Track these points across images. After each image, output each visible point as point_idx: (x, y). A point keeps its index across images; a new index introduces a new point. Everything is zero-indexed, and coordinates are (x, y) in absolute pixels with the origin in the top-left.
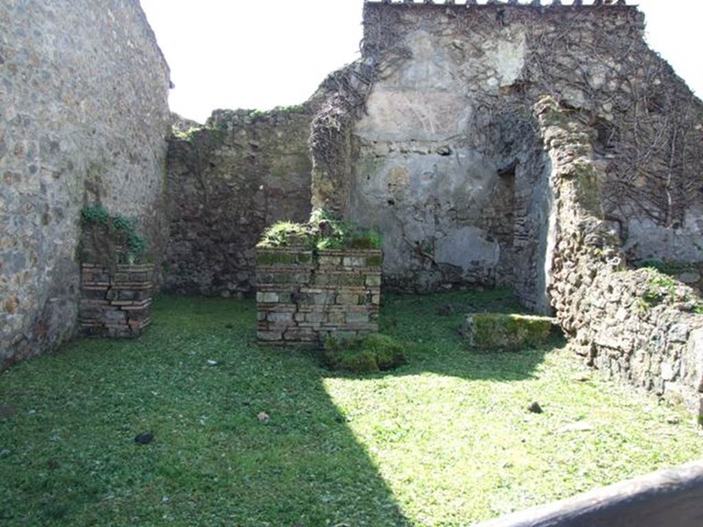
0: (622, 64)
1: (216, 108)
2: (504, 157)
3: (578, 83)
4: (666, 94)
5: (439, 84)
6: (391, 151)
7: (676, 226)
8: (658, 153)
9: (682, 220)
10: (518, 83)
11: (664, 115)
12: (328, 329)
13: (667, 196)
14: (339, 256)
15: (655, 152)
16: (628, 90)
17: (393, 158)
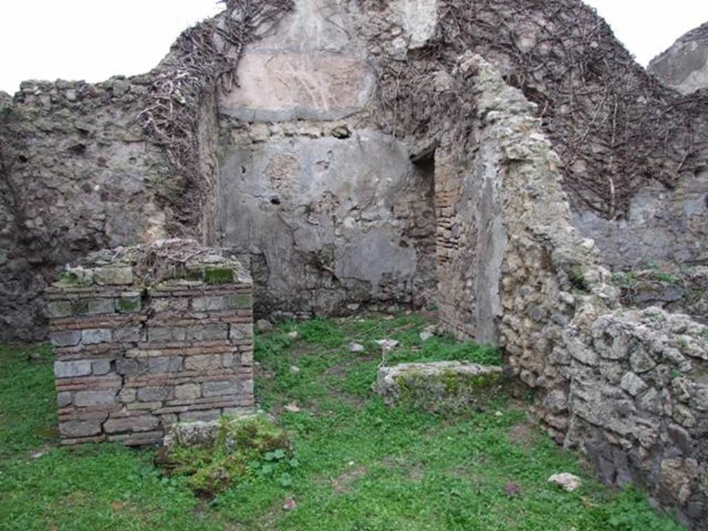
0: (553, 22)
1: (26, 79)
2: (417, 138)
3: (503, 44)
4: (605, 61)
5: (331, 46)
6: (272, 134)
7: (619, 218)
8: (597, 131)
9: (626, 211)
10: (430, 44)
11: (603, 85)
12: (175, 409)
13: (610, 183)
14: (186, 296)
15: (594, 130)
16: (562, 54)
17: (274, 143)
